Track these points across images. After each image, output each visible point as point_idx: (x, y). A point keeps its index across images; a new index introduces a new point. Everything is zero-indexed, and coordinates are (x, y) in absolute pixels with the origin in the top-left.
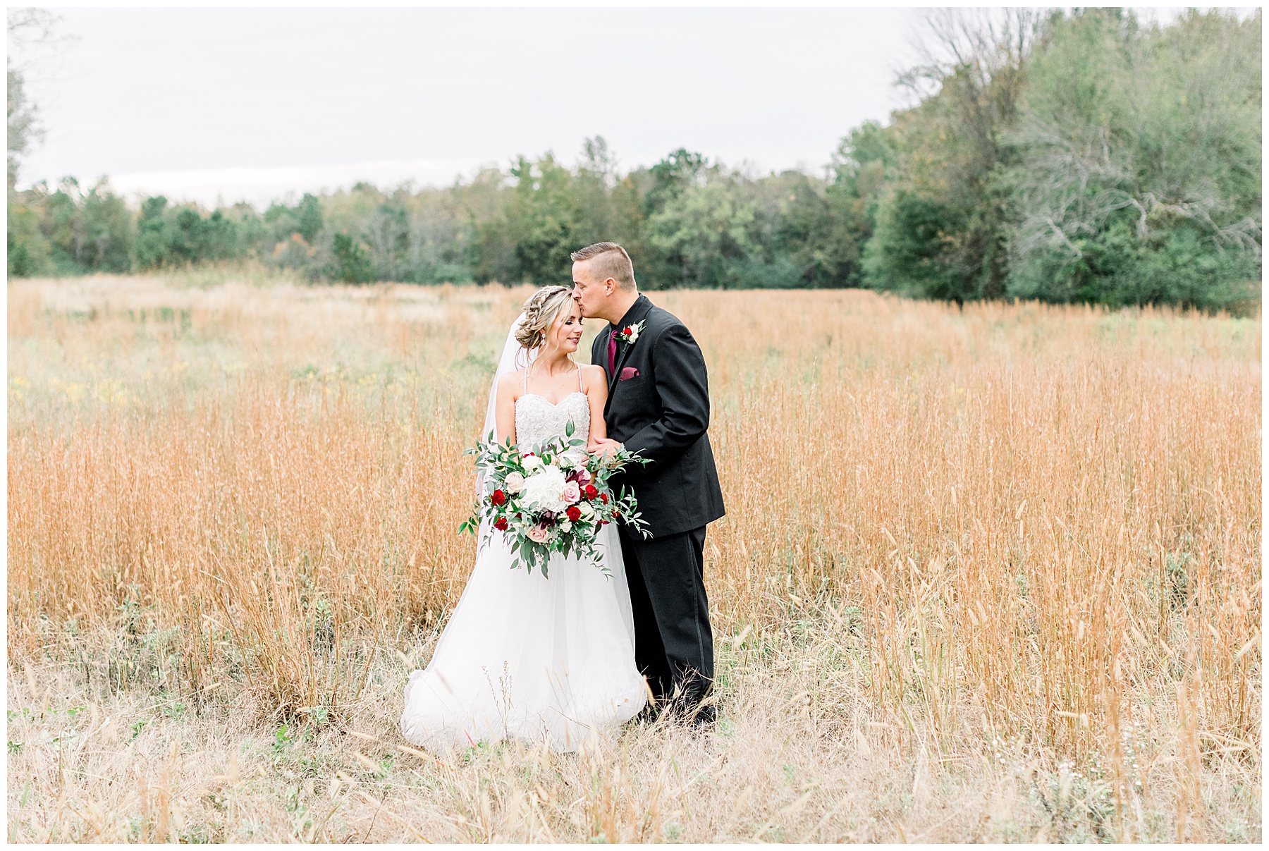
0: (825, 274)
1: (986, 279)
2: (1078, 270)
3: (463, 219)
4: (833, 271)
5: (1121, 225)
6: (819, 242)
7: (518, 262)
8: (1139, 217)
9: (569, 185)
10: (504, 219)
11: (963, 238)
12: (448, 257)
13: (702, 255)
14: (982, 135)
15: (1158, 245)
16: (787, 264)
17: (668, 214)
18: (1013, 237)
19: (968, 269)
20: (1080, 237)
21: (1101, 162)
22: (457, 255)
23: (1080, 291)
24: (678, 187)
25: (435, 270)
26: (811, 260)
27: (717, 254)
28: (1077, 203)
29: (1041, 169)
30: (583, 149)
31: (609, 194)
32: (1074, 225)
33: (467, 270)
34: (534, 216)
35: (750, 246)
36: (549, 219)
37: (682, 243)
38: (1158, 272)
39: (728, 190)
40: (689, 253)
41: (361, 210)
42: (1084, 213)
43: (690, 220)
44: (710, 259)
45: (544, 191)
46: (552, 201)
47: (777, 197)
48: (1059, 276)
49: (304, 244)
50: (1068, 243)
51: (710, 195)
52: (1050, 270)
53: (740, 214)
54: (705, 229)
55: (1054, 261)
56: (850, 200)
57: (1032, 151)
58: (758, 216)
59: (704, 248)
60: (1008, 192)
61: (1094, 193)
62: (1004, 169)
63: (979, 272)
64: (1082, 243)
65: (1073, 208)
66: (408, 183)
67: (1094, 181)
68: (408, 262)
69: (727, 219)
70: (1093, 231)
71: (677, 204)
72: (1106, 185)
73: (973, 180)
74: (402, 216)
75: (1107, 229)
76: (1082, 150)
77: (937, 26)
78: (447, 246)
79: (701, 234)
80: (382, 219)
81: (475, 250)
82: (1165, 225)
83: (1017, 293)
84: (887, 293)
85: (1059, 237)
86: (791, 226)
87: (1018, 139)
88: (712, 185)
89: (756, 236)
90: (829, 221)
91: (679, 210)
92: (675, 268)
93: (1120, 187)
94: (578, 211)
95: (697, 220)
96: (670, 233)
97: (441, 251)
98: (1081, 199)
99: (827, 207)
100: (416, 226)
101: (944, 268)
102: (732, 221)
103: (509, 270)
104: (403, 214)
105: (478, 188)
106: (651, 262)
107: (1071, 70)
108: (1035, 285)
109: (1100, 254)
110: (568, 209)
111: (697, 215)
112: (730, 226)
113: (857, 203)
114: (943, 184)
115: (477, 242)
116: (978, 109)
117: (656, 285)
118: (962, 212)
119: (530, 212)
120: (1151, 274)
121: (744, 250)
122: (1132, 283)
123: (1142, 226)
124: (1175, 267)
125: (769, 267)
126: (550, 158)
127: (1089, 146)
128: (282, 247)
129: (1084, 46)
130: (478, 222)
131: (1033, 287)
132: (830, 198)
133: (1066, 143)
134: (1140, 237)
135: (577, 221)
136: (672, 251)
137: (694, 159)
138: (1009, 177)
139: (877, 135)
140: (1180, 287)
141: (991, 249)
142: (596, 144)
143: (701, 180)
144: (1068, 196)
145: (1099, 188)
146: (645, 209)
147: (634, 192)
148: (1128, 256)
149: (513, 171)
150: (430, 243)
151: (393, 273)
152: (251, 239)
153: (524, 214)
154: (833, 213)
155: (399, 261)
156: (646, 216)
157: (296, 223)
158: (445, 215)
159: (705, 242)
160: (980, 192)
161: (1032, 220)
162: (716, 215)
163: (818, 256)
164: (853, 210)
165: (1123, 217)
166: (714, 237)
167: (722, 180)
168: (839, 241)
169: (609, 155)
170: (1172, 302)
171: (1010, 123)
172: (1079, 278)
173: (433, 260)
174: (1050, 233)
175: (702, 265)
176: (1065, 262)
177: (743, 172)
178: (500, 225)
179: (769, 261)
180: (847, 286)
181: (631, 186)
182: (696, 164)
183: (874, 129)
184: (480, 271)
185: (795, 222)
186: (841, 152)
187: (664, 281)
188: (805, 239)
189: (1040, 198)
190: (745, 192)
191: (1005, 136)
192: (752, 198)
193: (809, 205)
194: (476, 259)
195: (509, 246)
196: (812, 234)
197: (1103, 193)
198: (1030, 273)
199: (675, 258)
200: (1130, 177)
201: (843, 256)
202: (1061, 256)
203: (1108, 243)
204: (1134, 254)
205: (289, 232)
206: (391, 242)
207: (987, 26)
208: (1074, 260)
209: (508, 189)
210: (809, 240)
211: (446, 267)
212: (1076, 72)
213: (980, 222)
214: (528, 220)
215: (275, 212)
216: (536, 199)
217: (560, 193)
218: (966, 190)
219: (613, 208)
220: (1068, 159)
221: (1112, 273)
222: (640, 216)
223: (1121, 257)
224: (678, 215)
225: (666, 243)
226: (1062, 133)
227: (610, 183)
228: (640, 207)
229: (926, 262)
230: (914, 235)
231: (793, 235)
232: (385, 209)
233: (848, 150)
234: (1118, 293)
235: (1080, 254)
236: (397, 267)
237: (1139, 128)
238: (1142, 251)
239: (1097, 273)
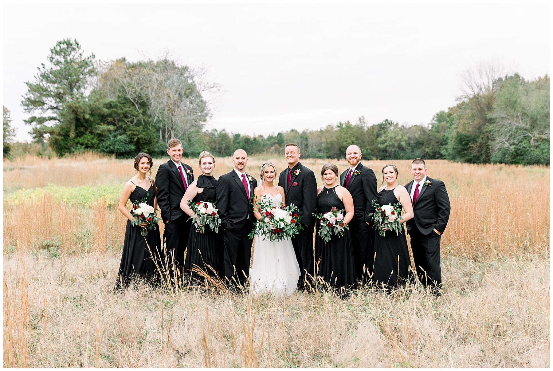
0: (429, 155)
1: (484, 157)
2: (513, 154)
3: (324, 140)
4: (431, 154)
5: (525, 141)
6: (427, 146)
7: (339, 152)
8: (531, 138)
9: (354, 130)
10: (336, 140)
11: (477, 145)
12: (319, 151)
13: (393, 150)
14: (482, 115)
15: (537, 147)
16: (418, 152)
17: (383, 138)
18: (492, 145)
19: (478, 154)
20: (513, 145)
21: (520, 123)
22: (322, 150)
23: (513, 160)
24: (386, 130)
25: (316, 154)
26: (425, 151)
27: (397, 149)
28: (512, 134)
29: (500, 125)
30: (359, 120)
31: (365, 133)
32: (512, 141)
33: (325, 154)
34: (344, 139)
35: (407, 147)
36: (348, 139)
37: (387, 146)
38: (537, 155)
39: (400, 131)
40: (389, 149)
41: (295, 137)
42: (514, 138)
43: (389, 140)
44: (395, 151)
45: (347, 132)
46: (349, 134)
47: (415, 133)
48: (507, 156)
49: (279, 147)
50: (509, 146)
51: (395, 132)
52: (504, 154)
53: (404, 138)
54: (394, 142)
55: (505, 152)
56: (436, 134)
57: (498, 120)
58: (409, 138)
59: (393, 148)
60: (490, 132)
61: (517, 132)
62: (489, 125)
63: (481, 155)
64: (514, 146)
65: (511, 136)
66: (307, 130)
67: (517, 128)
68: (308, 152)
69: (400, 139)
70: (517, 143)
71: (385, 135)
72: (520, 129)
73: (480, 128)
74: (306, 139)
75: (521, 142)
76: (513, 119)
77: (467, 83)
78: (319, 147)
79: (392, 144)
80: (301, 140)
81: (328, 149)
82: (539, 141)
83: (494, 161)
84: (452, 161)
85: (507, 145)
86: (418, 141)
87: (493, 116)
88: (395, 130)
89: (408, 144)
90: (430, 140)
91: (386, 137)
92: (385, 153)
93: (525, 130)
94: (357, 137)
95: (391, 140)
96: (384, 143)
97: (317, 149)
98: (513, 133)
99: (430, 136)
100: (310, 142)
101: (471, 154)
102: (402, 140)
103: (336, 154)
104: (306, 138)
105: (327, 131)
106: (377, 152)
107: (509, 96)
108: (500, 159)
109: (519, 149)
110: (354, 136)
111: (391, 138)
112: (401, 141)
113: (439, 134)
114: (470, 129)
115: (328, 146)
116: (481, 107)
117: (380, 158)
118: (476, 137)
119: (343, 138)
120: (535, 155)
121: (405, 148)
122: (530, 158)
123: (532, 141)
124: (543, 153)
125: (413, 153)
126: (349, 122)
127: (515, 118)
128: (273, 148)
129: (513, 89)
130: (328, 141)
131: (499, 159)
132: (431, 133)
133: (508, 117)
134: (531, 145)
135: (356, 140)
136: (384, 148)
137: (390, 122)
138: (491, 127)
139: (444, 114)
140: (544, 159)
141: (485, 147)
142: (362, 118)
143: (392, 128)
144: (509, 132)
145: (518, 130)
146: (376, 137)
147: (373, 132)
148: (528, 150)
149: (338, 126)
150: (314, 147)
151: (304, 155)
152: (264, 146)
153: (341, 138)
154: (431, 137)
155: (305, 152)
156: (377, 138)
157: (277, 141)
158: (319, 139)
159: (393, 146)
160: (481, 132)
161: (499, 140)
162: (397, 138)
163: (427, 150)
164: (438, 136)
165: (526, 139)
166: (396, 145)
167: (399, 128)
168: (433, 146)
169: (365, 121)
170: (543, 164)
171: (491, 112)
172: (513, 157)
173: (315, 152)
174: (504, 143)
175: (393, 153)
176: (509, 152)
177: (405, 126)
178: (334, 142)
179: (412, 151)
180: (436, 159)
181: (372, 130)
182: (391, 124)
183: (443, 113)
184: (329, 155)
185: (420, 140)
186: (433, 119)
187: (382, 157)
188: (423, 145)
189: (500, 133)
190: (405, 131)
191: (489, 115)
192: (407, 133)
193: (424, 135)
194: (327, 151)
195: (337, 147)
196: (425, 143)
197: (519, 132)
198: (498, 155)
199: (385, 151)
200: (528, 127)
201: (434, 150)
202: (507, 150)
203: (522, 146)
204: (530, 150)
205: (274, 144)
206: (303, 147)
207: (483, 84)
208: (512, 151)
209: (336, 131)
210: (424, 145)
211: (319, 153)
212: (511, 97)
213: (482, 141)
214: (342, 140)
215: (270, 138)
216: (344, 134)
217: (352, 132)
218: (477, 131)
219: (367, 136)
220: (509, 122)
221: (523, 155)
222: (374, 139)
223: (526, 150)
224: (385, 138)
225: (382, 146)
226: (507, 114)
227: (366, 129)
228: (374, 136)
229: (465, 152)
230: (461, 144)
231: (419, 144)
232: (302, 137)
233: (435, 119)
234: (525, 161)
235: (513, 150)
236: (305, 153)
237: (530, 112)
238: (532, 149)
239: (518, 155)
